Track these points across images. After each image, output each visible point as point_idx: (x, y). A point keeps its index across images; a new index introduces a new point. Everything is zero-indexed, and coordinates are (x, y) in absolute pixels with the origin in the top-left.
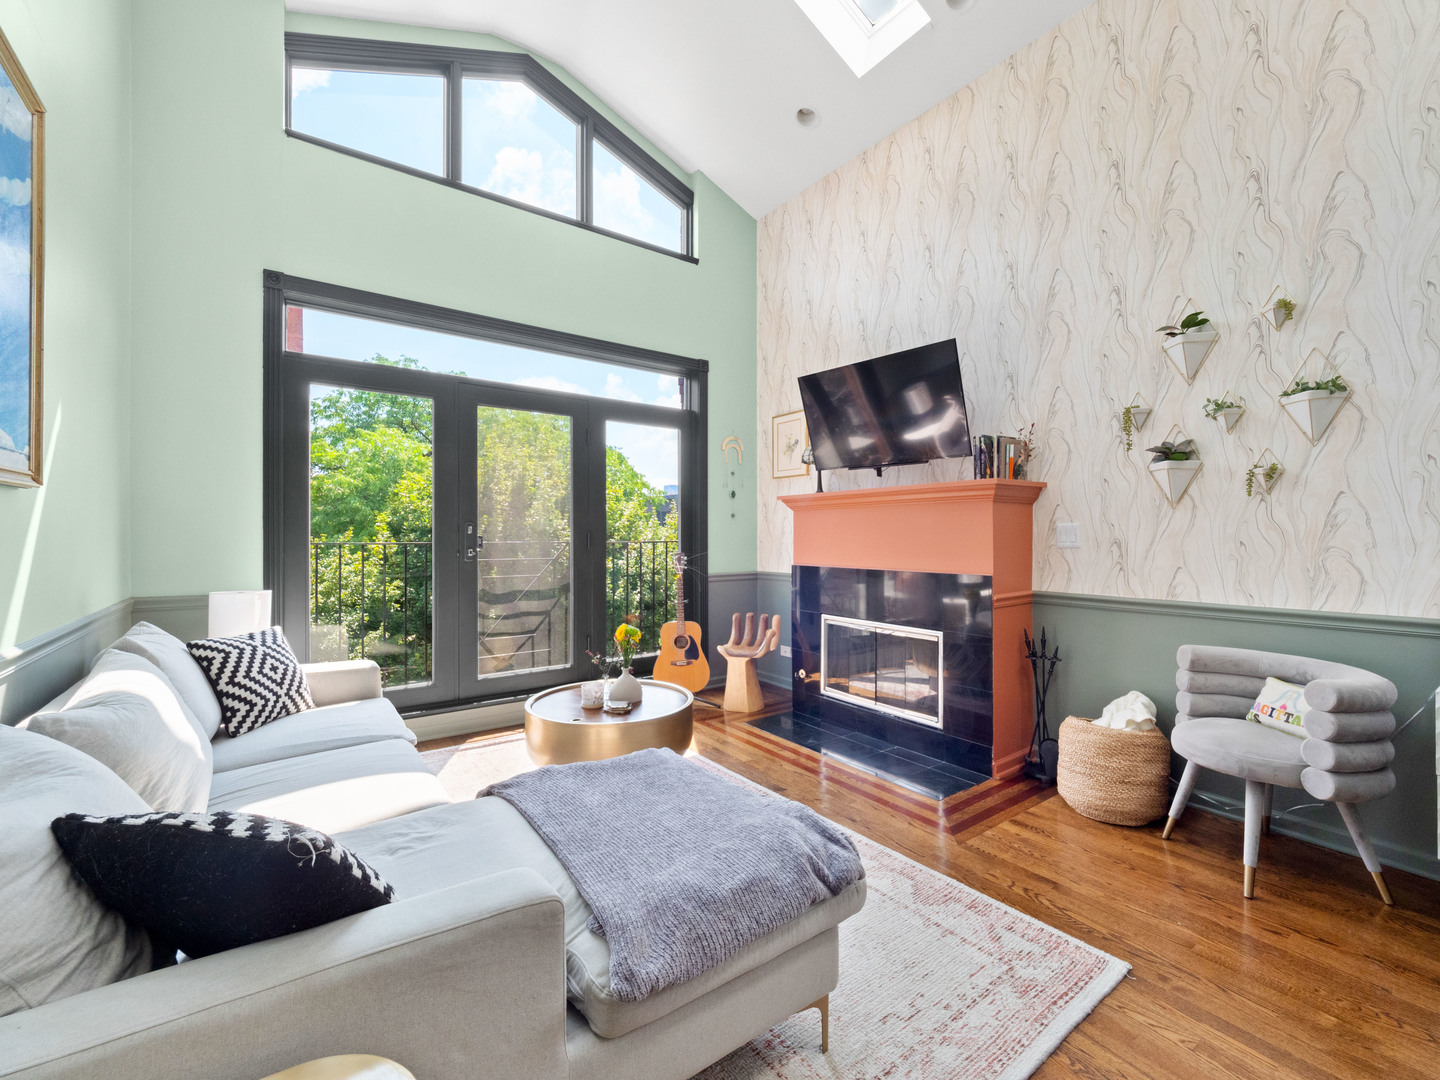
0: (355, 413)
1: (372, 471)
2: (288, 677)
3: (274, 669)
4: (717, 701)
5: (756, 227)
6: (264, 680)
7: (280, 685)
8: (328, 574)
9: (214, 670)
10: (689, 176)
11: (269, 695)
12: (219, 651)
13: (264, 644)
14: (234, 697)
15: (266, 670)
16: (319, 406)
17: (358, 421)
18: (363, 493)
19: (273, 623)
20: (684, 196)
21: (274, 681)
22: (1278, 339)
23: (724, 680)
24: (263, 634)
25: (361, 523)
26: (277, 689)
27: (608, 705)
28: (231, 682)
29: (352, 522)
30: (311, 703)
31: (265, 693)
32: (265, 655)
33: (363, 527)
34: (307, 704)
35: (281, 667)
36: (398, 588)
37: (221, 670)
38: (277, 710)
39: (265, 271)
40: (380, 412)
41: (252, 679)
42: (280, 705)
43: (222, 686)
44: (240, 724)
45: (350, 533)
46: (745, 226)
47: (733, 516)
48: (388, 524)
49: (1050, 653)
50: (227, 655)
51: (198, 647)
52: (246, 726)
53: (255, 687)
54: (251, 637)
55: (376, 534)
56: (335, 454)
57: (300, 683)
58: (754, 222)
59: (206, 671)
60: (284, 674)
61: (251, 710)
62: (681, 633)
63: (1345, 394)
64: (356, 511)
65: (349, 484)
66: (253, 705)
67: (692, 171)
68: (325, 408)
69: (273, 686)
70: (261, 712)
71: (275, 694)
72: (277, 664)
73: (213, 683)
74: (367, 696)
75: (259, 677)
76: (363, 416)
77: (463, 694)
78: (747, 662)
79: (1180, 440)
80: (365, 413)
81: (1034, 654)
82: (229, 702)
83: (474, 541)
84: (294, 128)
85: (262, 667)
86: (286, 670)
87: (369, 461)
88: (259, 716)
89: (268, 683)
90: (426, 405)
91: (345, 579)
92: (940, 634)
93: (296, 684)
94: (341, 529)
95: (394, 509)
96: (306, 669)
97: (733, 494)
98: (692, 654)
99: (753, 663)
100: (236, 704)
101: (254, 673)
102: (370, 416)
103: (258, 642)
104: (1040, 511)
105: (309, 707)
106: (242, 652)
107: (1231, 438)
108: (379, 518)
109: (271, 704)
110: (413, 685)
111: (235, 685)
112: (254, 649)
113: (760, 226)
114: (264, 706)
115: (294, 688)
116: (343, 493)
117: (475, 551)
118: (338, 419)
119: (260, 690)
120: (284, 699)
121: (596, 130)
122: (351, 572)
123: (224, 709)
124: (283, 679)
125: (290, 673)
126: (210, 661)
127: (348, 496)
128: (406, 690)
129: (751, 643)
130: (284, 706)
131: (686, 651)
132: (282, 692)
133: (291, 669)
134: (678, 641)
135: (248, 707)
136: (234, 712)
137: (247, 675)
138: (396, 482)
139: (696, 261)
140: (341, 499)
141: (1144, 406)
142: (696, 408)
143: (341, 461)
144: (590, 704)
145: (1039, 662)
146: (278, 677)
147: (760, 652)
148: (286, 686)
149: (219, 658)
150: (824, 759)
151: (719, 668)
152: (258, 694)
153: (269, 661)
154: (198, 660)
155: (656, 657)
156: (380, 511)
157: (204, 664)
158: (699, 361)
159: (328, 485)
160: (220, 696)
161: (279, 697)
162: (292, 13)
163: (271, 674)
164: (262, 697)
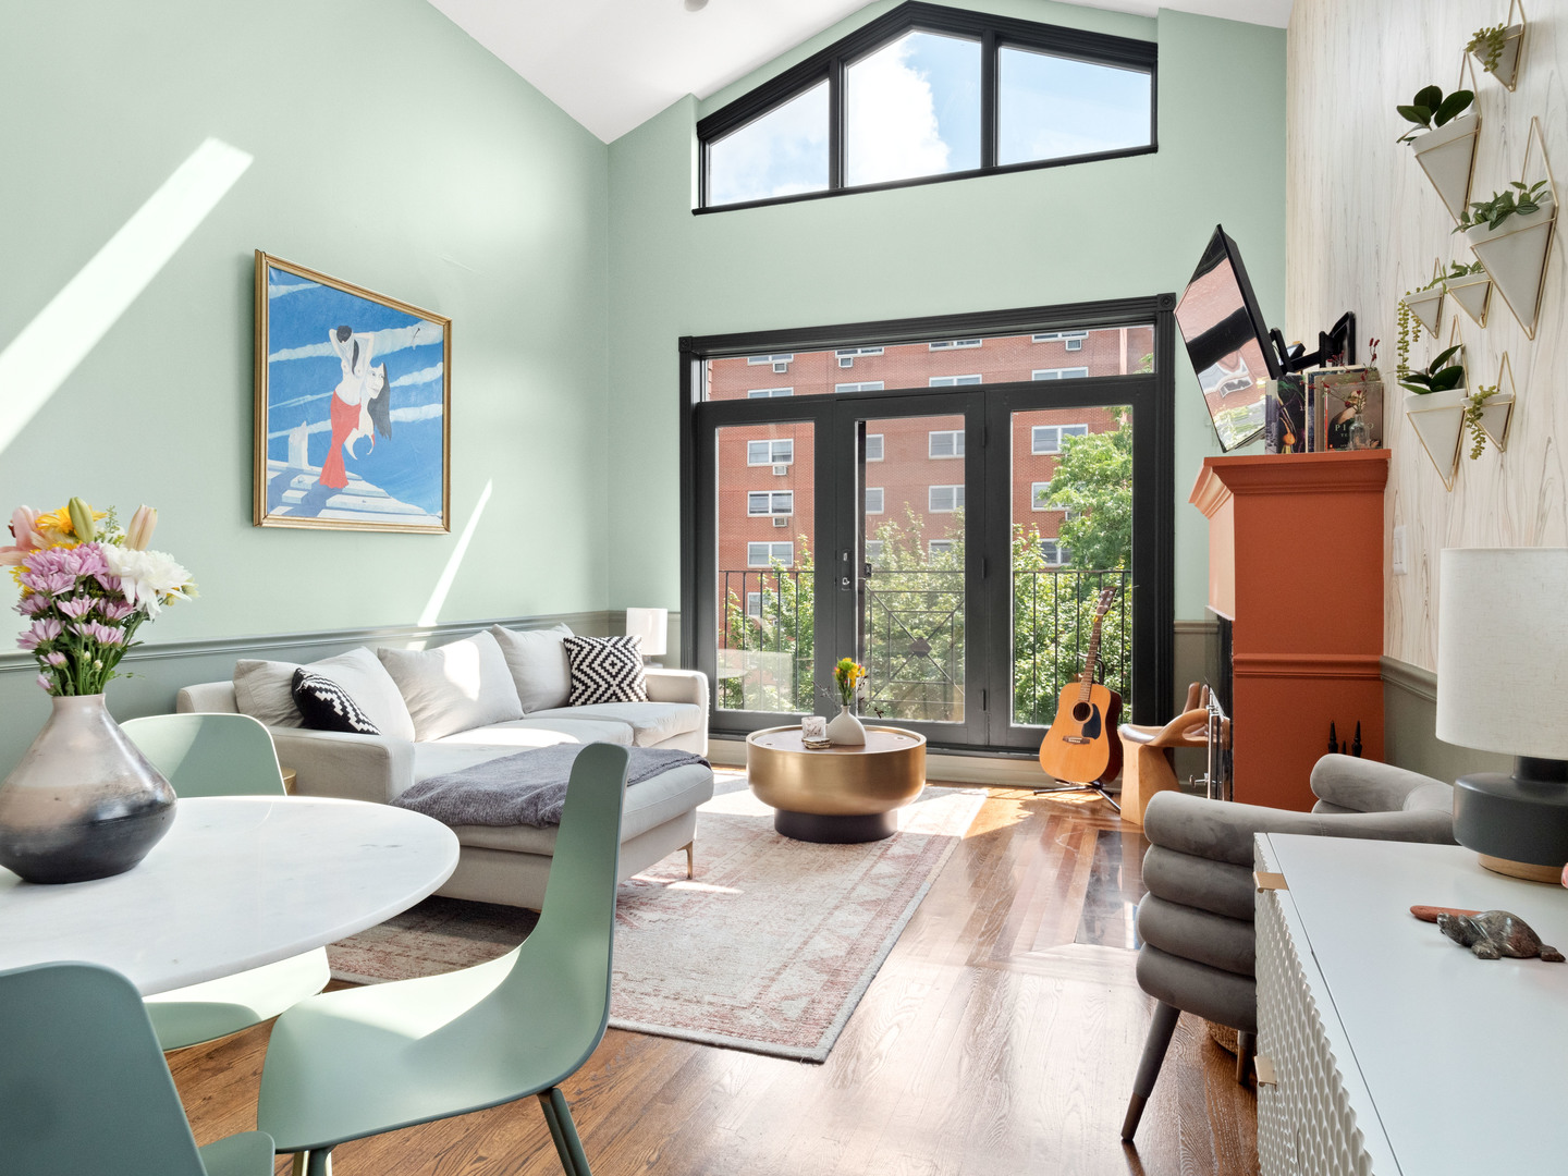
2: (624, 673)
3: (613, 664)
6: (602, 671)
7: (614, 677)
11: (603, 683)
12: (578, 646)
13: (614, 646)
14: (577, 679)
15: (606, 665)
21: (610, 674)
26: (610, 679)
28: (578, 668)
30: (644, 697)
31: (600, 681)
32: (611, 653)
34: (639, 698)
35: (620, 664)
37: (575, 659)
38: (608, 695)
39: (682, 336)
41: (593, 669)
42: (611, 692)
43: (573, 670)
44: (577, 698)
50: (582, 649)
52: (581, 700)
53: (593, 675)
57: (634, 679)
59: (569, 658)
60: (621, 670)
61: (586, 690)
62: (1084, 700)
66: (587, 687)
69: (608, 677)
70: (593, 693)
71: (607, 683)
72: (617, 661)
73: (571, 667)
75: (598, 668)
78: (1141, 750)
82: (574, 681)
85: (603, 661)
86: (622, 668)
88: (591, 696)
89: (605, 674)
93: (629, 679)
98: (1091, 731)
99: (1153, 752)
100: (578, 684)
101: (595, 665)
105: (641, 701)
106: (593, 648)
109: (602, 689)
112: (603, 648)
114: (596, 690)
115: (627, 681)
119: (597, 678)
120: (616, 688)
123: (573, 688)
124: (618, 673)
125: (627, 670)
126: (571, 652)
130: (615, 694)
131: (1085, 725)
132: (615, 683)
134: (1079, 710)
135: (584, 688)
136: (576, 688)
139: (1158, 148)
142: (1163, 369)
146: (614, 671)
148: (619, 679)
149: (576, 650)
152: (592, 680)
154: (567, 650)
155: (1046, 731)
160: (572, 677)
161: (610, 686)
162: (701, 102)
163: (610, 668)
164: (596, 683)
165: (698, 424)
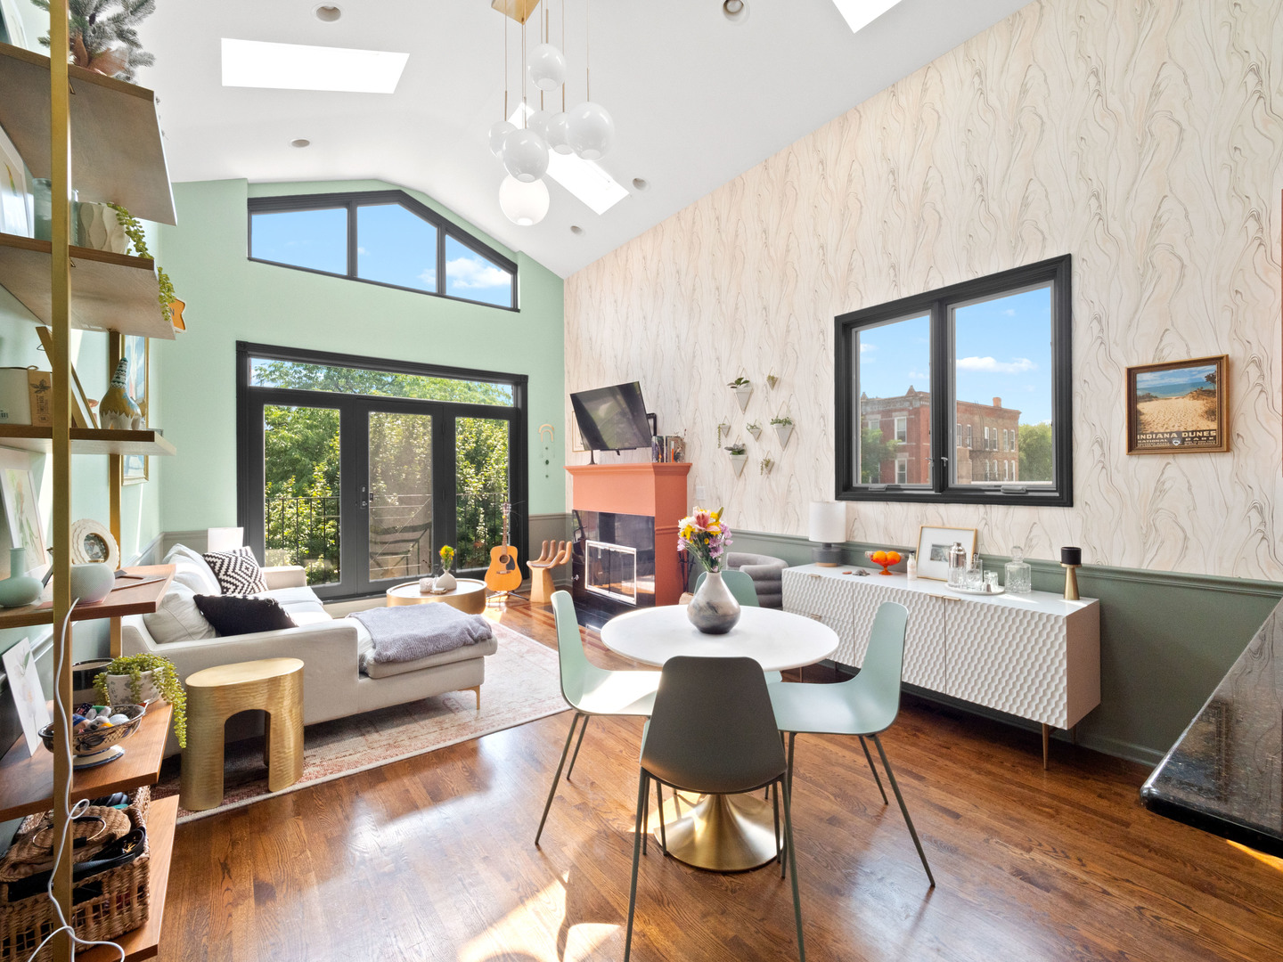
0: (297, 376)
1: (310, 427)
2: (255, 573)
3: (247, 569)
4: (527, 597)
5: (563, 284)
6: (242, 574)
7: (250, 577)
8: (275, 515)
9: (217, 568)
10: (515, 253)
11: (245, 582)
12: (219, 559)
13: (241, 556)
14: (227, 582)
15: (243, 569)
16: (265, 371)
17: (299, 383)
18: (303, 446)
19: (245, 545)
20: (511, 267)
21: (247, 575)
22: (773, 393)
23: (530, 587)
24: (241, 550)
25: (301, 471)
26: (249, 579)
27: (435, 589)
28: (226, 574)
29: (294, 470)
30: (266, 588)
31: (243, 580)
32: (242, 561)
33: (304, 476)
34: (264, 588)
35: (251, 568)
36: (333, 526)
37: (220, 568)
38: (249, 590)
39: (237, 342)
40: (318, 374)
41: (236, 573)
42: (250, 587)
43: (221, 576)
45: (292, 480)
46: (556, 284)
47: (547, 476)
48: (325, 473)
49: (690, 560)
50: (223, 560)
51: (208, 556)
53: (238, 577)
54: (234, 552)
55: (314, 482)
56: (279, 413)
57: (261, 577)
58: (563, 280)
59: (213, 568)
60: (253, 572)
61: (236, 589)
62: (504, 553)
63: (791, 426)
64: (298, 461)
65: (291, 438)
67: (516, 251)
68: (271, 372)
69: (247, 577)
70: (241, 590)
71: (248, 581)
72: (248, 566)
73: (217, 575)
74: (299, 585)
75: (239, 572)
76: (304, 379)
77: (360, 591)
78: (544, 571)
79: (741, 443)
80: (305, 376)
81: (683, 561)
82: (225, 584)
83: (366, 497)
84: (253, 256)
85: (241, 567)
86: (253, 570)
87: (309, 419)
89: (244, 576)
90: (337, 413)
91: (289, 519)
92: (635, 550)
93: (258, 577)
94: (285, 477)
95: (330, 459)
96: (263, 570)
97: (547, 462)
98: (510, 567)
99: (548, 571)
100: (229, 586)
101: (237, 570)
102: (310, 378)
103: (238, 554)
104: (690, 478)
106: (230, 559)
107: (757, 444)
108: (317, 468)
109: (246, 586)
110: (328, 584)
111: (227, 576)
112: (237, 558)
113: (565, 283)
114: (243, 587)
115: (258, 579)
116: (286, 446)
117: (367, 502)
118: (281, 381)
119: (240, 579)
120: (252, 584)
121: (447, 230)
122: (294, 514)
123: (223, 588)
124: (252, 574)
125: (255, 571)
126: (215, 563)
127: (290, 449)
128: (324, 588)
129: (544, 559)
130: (253, 588)
131: (507, 565)
132: (251, 581)
133: (256, 569)
134: (502, 559)
135: (234, 587)
136: (227, 589)
137: (233, 571)
138: (332, 437)
139: (518, 311)
140: (285, 451)
141: (727, 424)
142: (520, 406)
143: (284, 419)
144: (424, 589)
145: (686, 564)
146: (249, 573)
147: (551, 565)
148: (253, 578)
149: (219, 562)
150: (587, 631)
151: (526, 574)
152: (239, 581)
153: (244, 564)
154: (209, 563)
155: (486, 571)
156: (318, 462)
157: (212, 565)
158: (521, 376)
159: (273, 439)
160: (220, 581)
161: (250, 583)
162: (251, 185)
163: (246, 571)
164: (242, 583)
165: (250, 403)
